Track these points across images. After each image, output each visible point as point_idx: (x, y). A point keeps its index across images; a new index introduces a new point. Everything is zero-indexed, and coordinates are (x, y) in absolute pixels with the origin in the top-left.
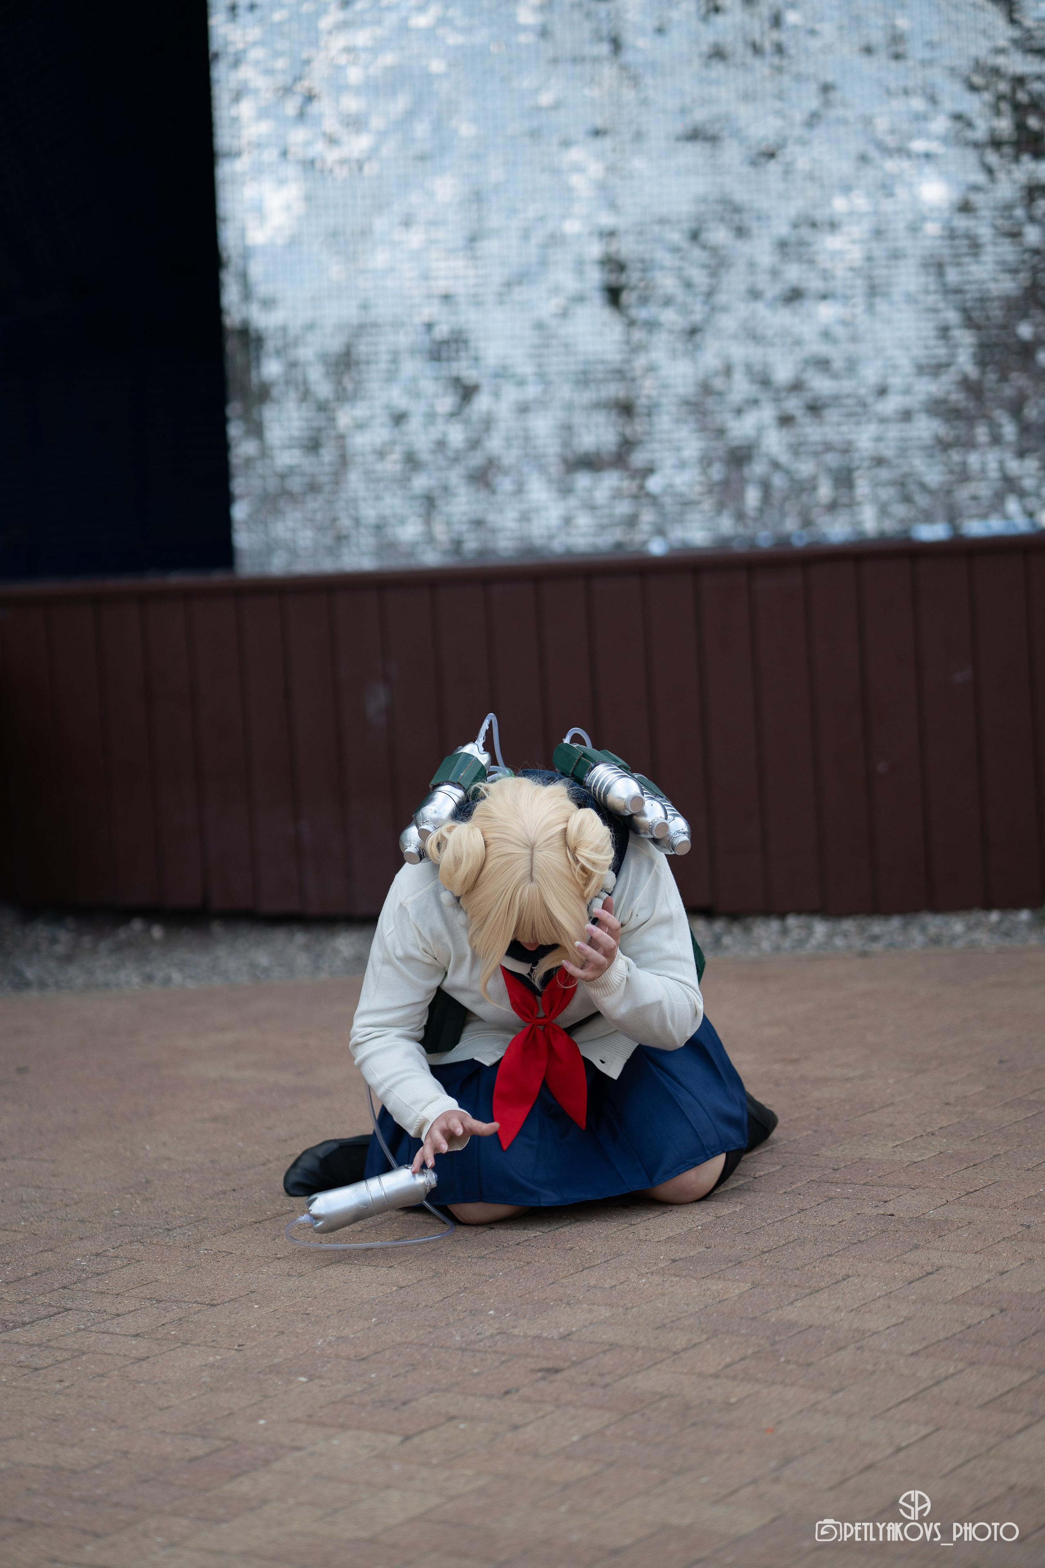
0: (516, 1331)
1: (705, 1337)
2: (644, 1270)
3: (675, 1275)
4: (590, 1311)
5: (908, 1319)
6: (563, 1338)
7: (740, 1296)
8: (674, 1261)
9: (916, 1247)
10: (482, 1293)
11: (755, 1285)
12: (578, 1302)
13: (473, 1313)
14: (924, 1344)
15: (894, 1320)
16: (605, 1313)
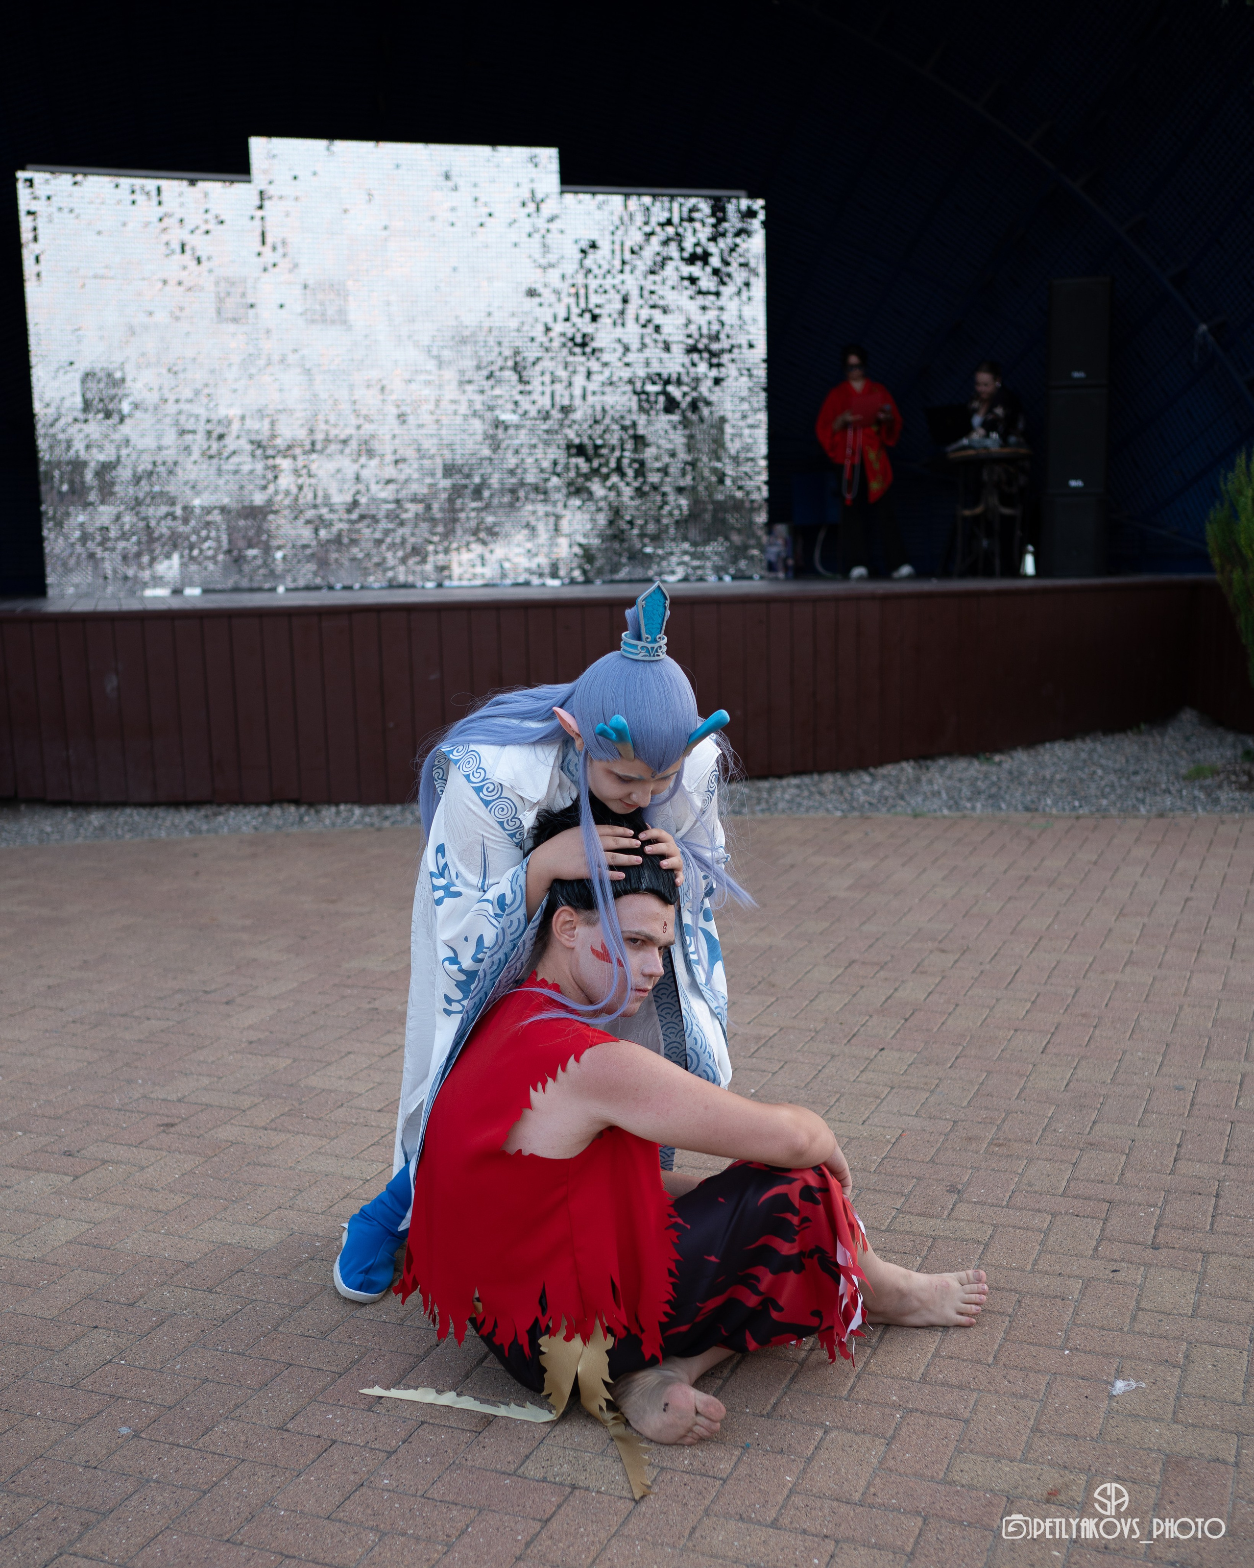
0: (152, 1096)
1: (261, 1099)
2: (233, 1049)
3: (251, 1053)
4: (198, 1080)
5: (380, 1084)
6: (179, 1100)
7: (285, 1068)
8: (251, 1043)
9: (389, 1032)
10: (136, 1067)
11: (295, 1060)
12: (192, 1073)
13: (129, 1082)
14: (387, 1103)
15: (371, 1085)
16: (206, 1081)
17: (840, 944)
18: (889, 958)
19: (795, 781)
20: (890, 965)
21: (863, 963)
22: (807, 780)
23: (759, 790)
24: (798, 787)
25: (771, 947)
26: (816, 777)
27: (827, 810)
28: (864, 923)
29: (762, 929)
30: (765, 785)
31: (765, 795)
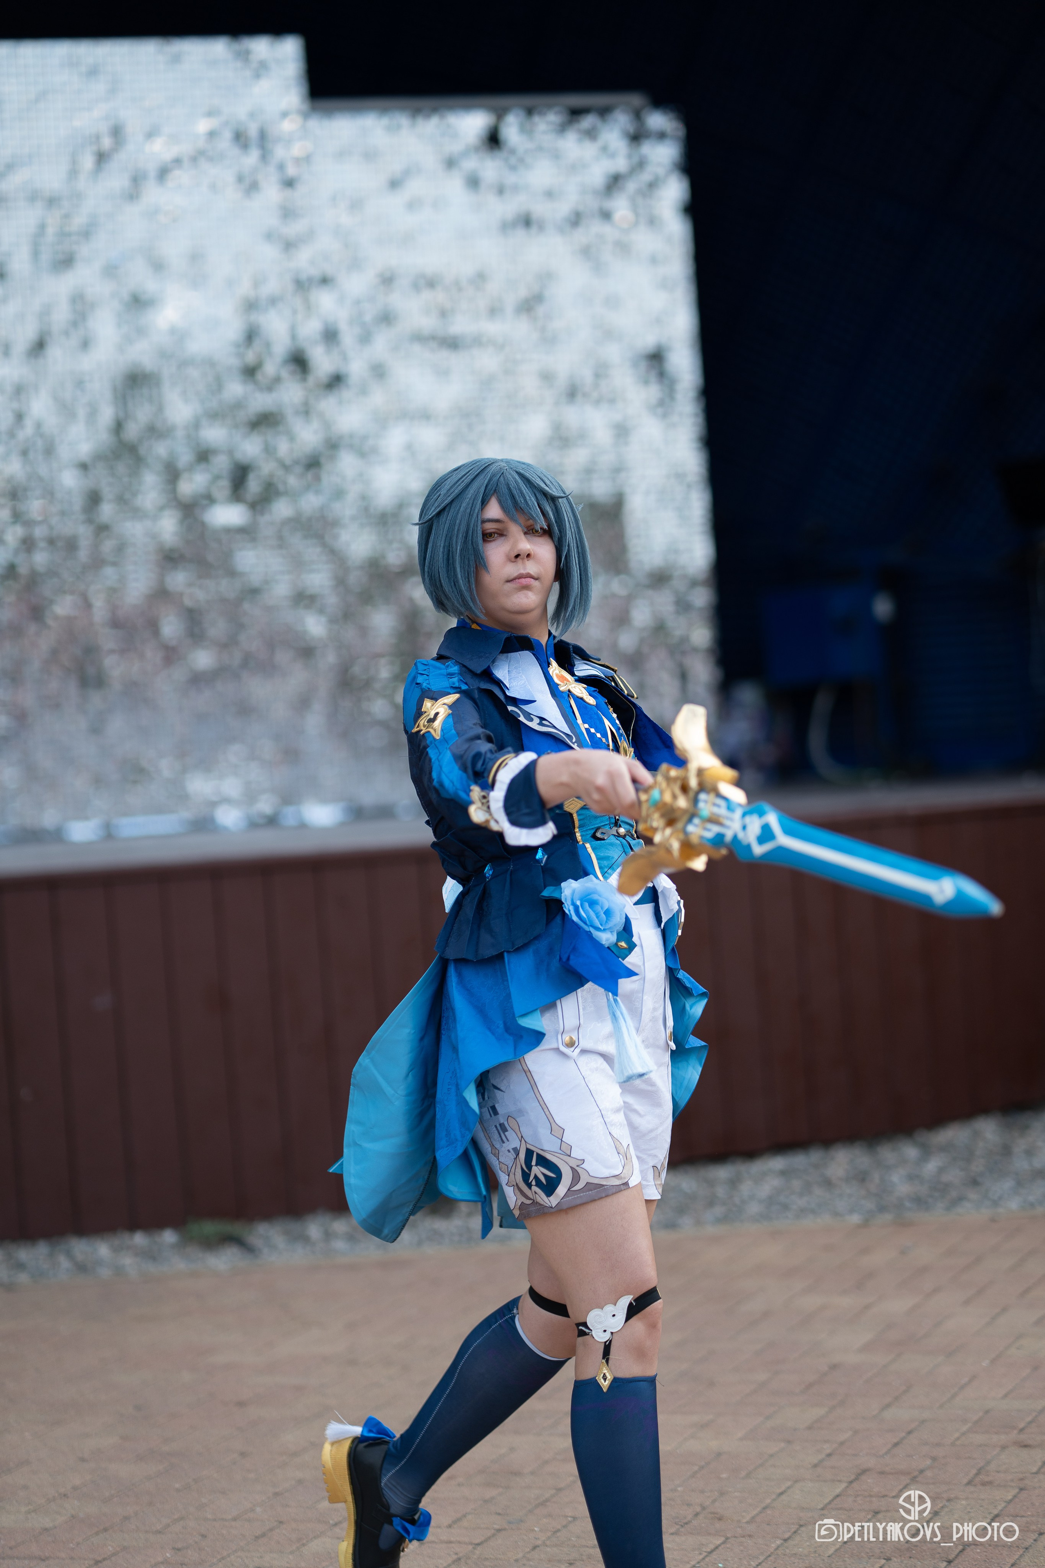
17: (842, 1444)
18: (928, 1462)
19: (777, 1163)
20: (929, 1473)
21: (882, 1473)
22: (799, 1160)
23: (711, 1183)
24: (783, 1173)
25: (719, 1454)
26: (815, 1156)
27: (836, 1214)
28: (888, 1406)
29: (704, 1426)
30: (722, 1173)
31: (721, 1191)
